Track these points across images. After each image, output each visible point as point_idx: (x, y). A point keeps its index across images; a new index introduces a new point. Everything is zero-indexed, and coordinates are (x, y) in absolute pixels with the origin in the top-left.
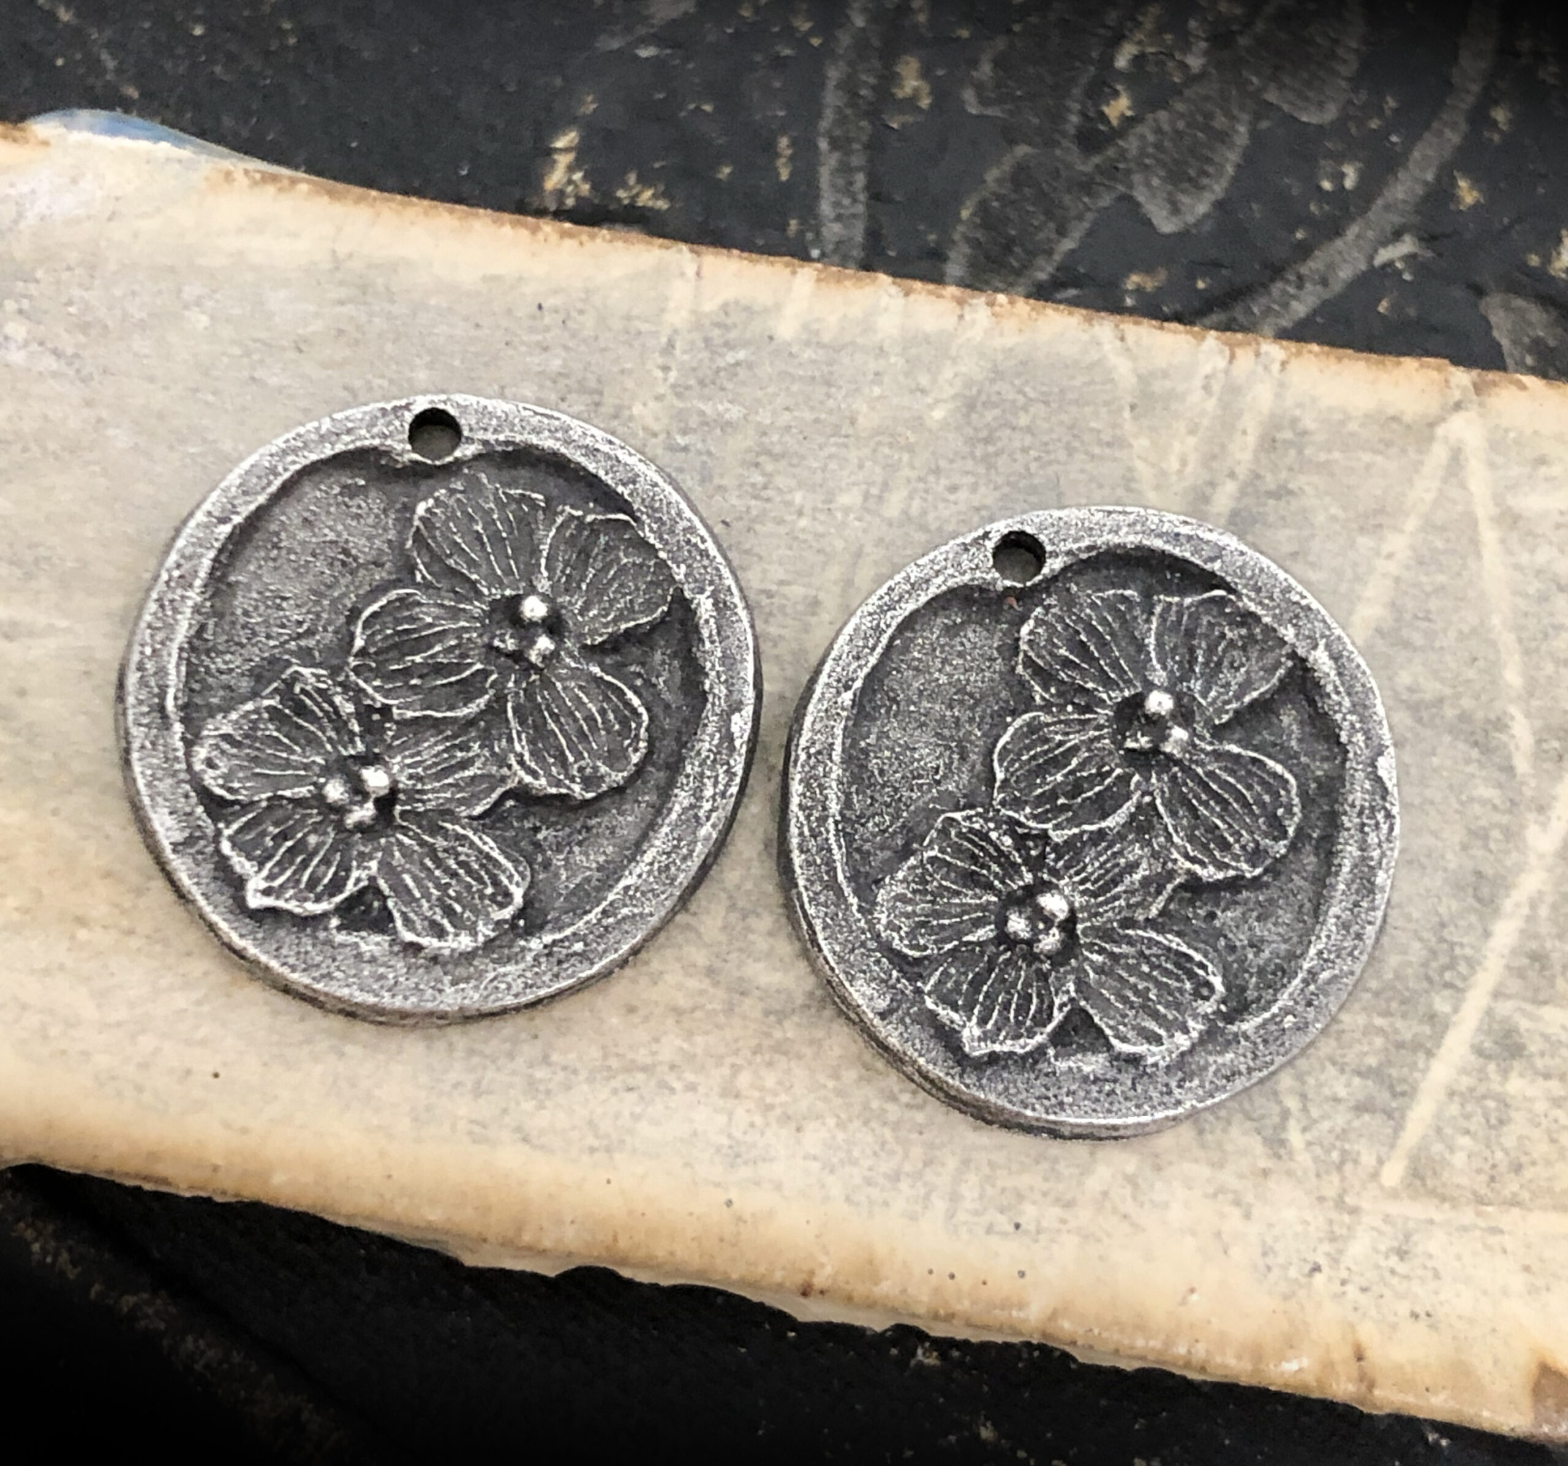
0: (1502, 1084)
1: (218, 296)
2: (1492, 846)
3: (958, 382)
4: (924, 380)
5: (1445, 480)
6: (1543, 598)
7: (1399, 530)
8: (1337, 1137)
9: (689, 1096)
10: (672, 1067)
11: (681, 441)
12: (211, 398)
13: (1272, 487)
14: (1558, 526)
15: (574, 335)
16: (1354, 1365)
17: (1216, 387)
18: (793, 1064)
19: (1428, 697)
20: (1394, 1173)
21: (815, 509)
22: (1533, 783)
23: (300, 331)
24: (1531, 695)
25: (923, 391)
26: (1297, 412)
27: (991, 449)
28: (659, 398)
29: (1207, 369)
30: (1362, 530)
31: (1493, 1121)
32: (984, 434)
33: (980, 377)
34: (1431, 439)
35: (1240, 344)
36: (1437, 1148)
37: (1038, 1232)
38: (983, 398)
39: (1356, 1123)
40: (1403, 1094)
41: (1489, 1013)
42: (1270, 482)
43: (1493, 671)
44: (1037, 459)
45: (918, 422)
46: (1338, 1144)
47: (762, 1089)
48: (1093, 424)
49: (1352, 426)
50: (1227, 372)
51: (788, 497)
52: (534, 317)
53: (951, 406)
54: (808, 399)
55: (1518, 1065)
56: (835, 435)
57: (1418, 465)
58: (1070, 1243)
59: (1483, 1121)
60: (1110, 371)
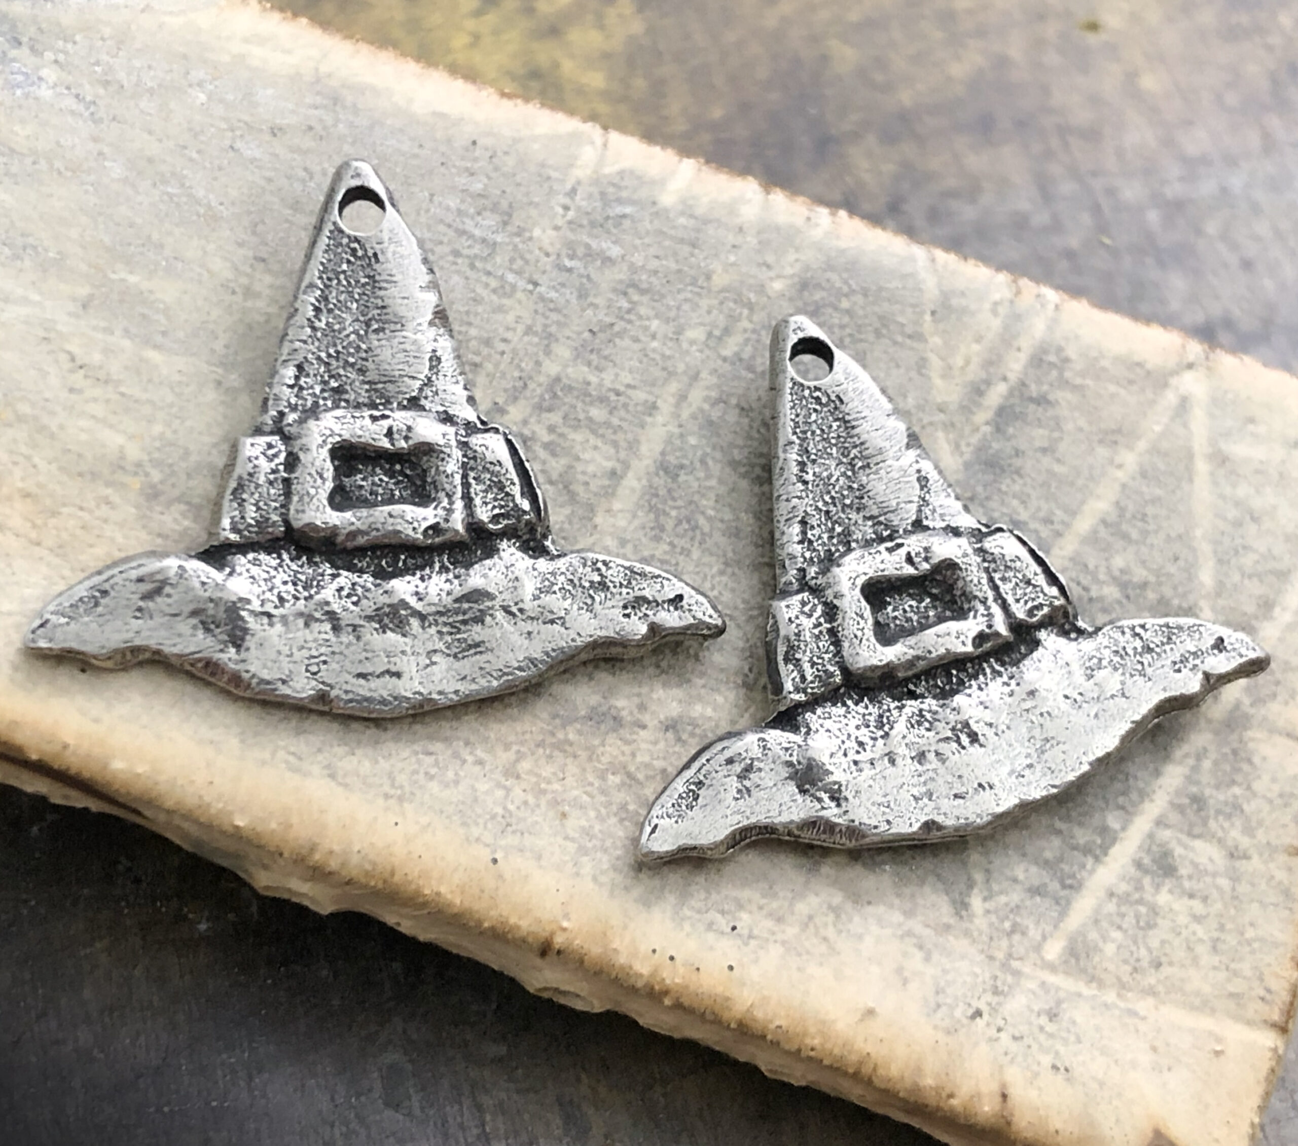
0: (1153, 895)
1: (216, 83)
3: (798, 266)
4: (770, 259)
5: (1173, 419)
6: (1238, 524)
7: (1130, 448)
8: (1012, 911)
9: (477, 768)
10: (467, 744)
11: (568, 263)
12: (195, 155)
13: (1034, 395)
14: (1257, 472)
15: (496, 169)
16: (999, 1099)
17: (1001, 310)
18: (569, 761)
19: (1135, 580)
20: (1054, 950)
21: (665, 336)
23: (278, 121)
24: (1218, 595)
25: (769, 267)
26: (1063, 344)
28: (557, 228)
29: (997, 297)
30: (1101, 442)
31: (1142, 924)
32: (811, 309)
33: (815, 267)
34: (1166, 385)
35: (1024, 285)
36: (1093, 935)
37: (750, 937)
38: (815, 281)
39: (1028, 903)
40: (1071, 887)
41: (1151, 836)
42: (1034, 391)
43: (1190, 571)
44: (851, 335)
45: (761, 289)
46: (1011, 916)
47: (538, 776)
48: (900, 319)
49: (1105, 363)
50: (1011, 301)
51: (647, 323)
52: (467, 150)
53: (789, 282)
54: (675, 254)
55: (1168, 883)
56: (692, 284)
57: (1153, 403)
58: (775, 951)
59: (1134, 921)
60: (921, 282)
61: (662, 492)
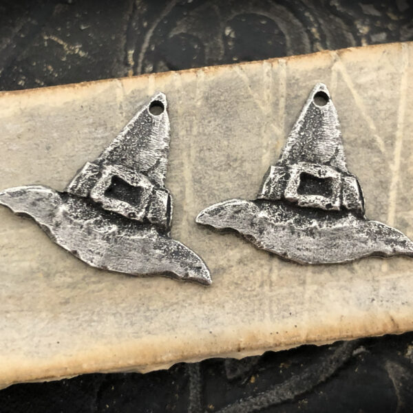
2: (382, 173)
3: (202, 93)
4: (192, 96)
5: (338, 81)
6: (374, 104)
9: (190, 307)
10: (184, 301)
13: (293, 96)
14: (372, 84)
16: (392, 322)
17: (271, 75)
18: (216, 289)
19: (352, 139)
20: (385, 268)
23: (18, 133)
24: (379, 130)
25: (193, 99)
26: (294, 75)
27: (216, 108)
28: (122, 122)
29: (266, 70)
32: (213, 105)
33: (207, 90)
34: (331, 72)
35: (272, 61)
37: (297, 313)
38: (210, 96)
43: (367, 129)
44: (230, 107)
45: (195, 107)
47: (210, 299)
48: (241, 94)
49: (309, 74)
50: (272, 70)
53: (201, 100)
55: (408, 229)
56: (173, 117)
57: (330, 79)
58: (306, 314)
60: (241, 78)
61: (199, 189)
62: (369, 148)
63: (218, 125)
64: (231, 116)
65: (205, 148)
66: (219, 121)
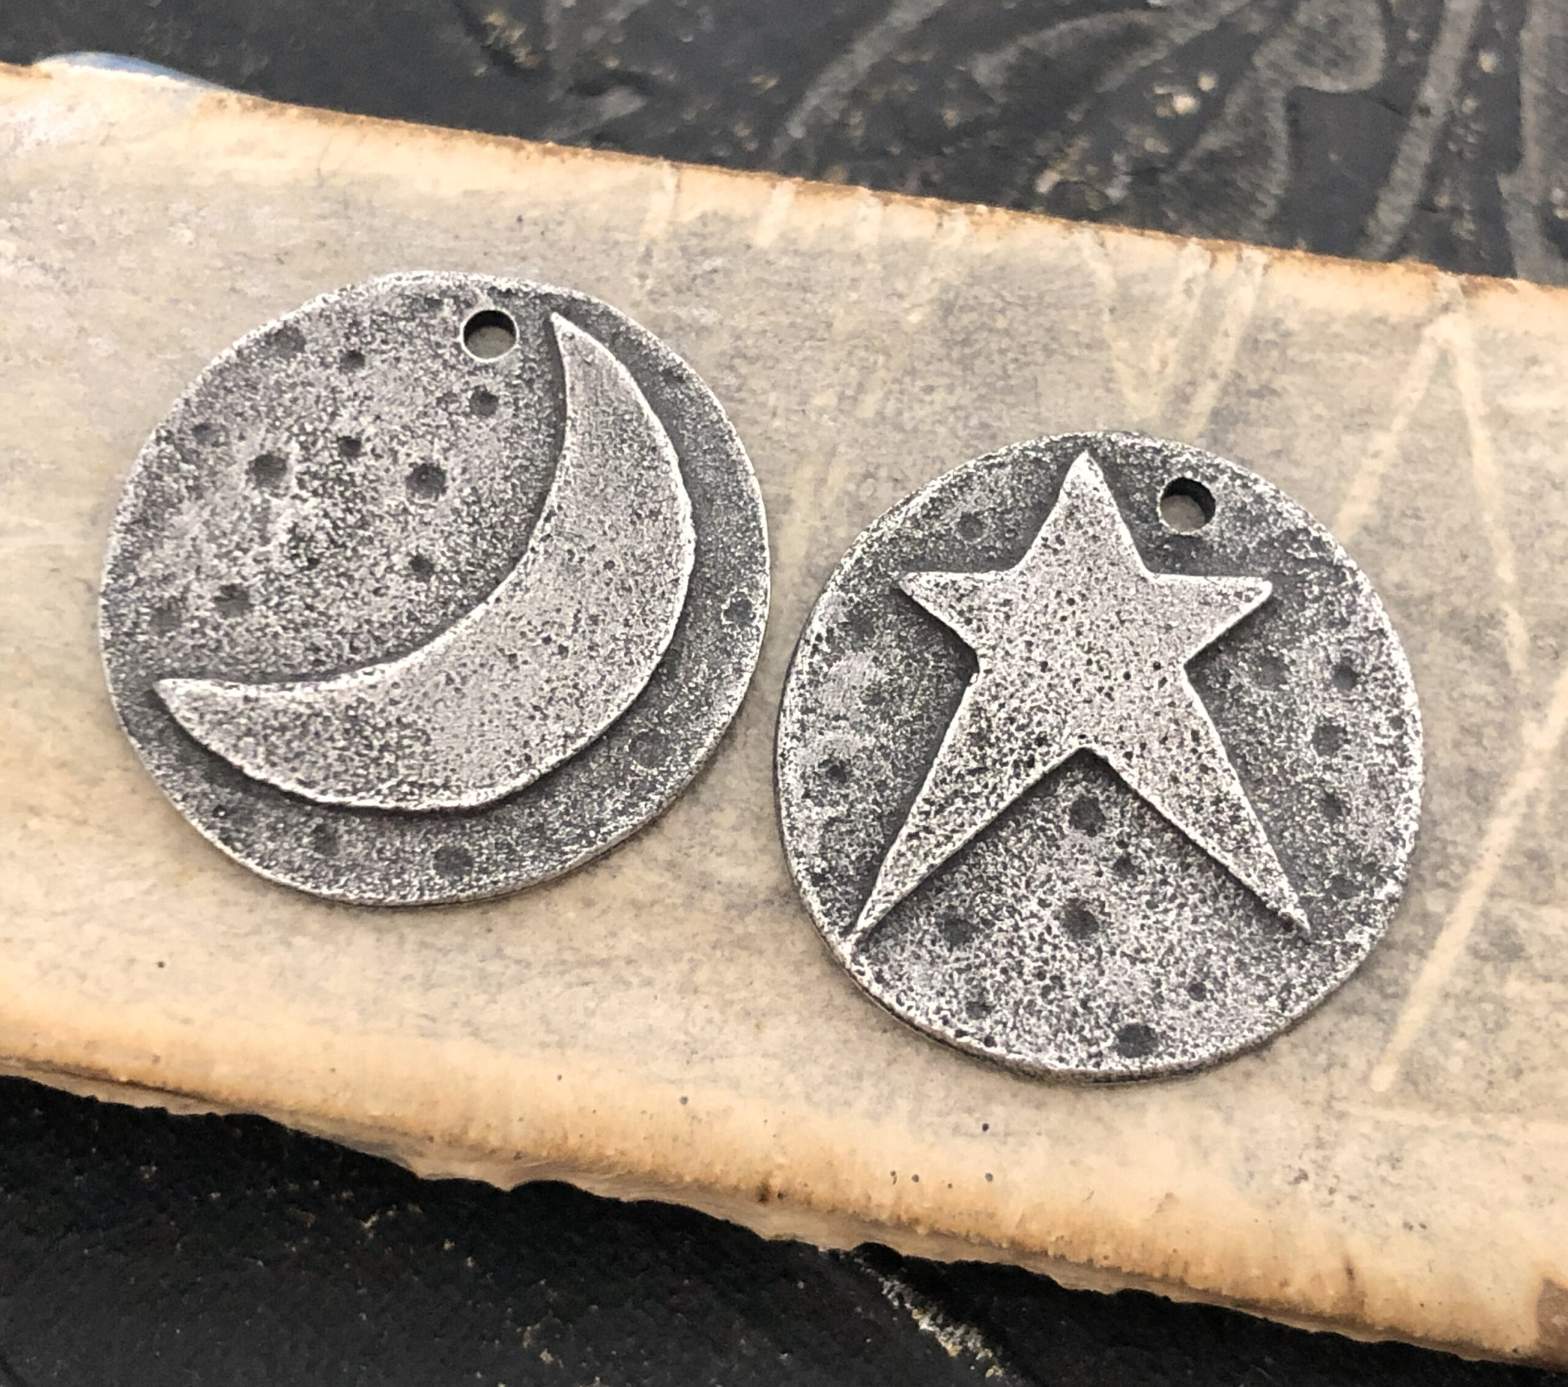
0: (1500, 987)
1: (203, 213)
2: (1485, 742)
3: (936, 287)
4: (900, 285)
5: (1433, 381)
6: (1536, 496)
7: (1385, 428)
8: (1325, 1039)
9: (645, 991)
10: (629, 962)
13: (1254, 386)
14: (1551, 425)
16: (1343, 1276)
17: (1197, 290)
18: (754, 959)
19: (1417, 594)
20: (1385, 1077)
21: (788, 410)
22: (1528, 680)
23: (282, 244)
24: (1525, 591)
25: (901, 296)
26: (1280, 314)
27: (967, 351)
28: (634, 304)
29: (1187, 273)
30: (1346, 428)
31: (1490, 1025)
32: (960, 338)
33: (957, 282)
34: (1417, 340)
35: (1220, 249)
36: (1431, 1051)
37: (1007, 1134)
38: (961, 302)
39: (1344, 1025)
40: (1395, 996)
41: (1485, 913)
42: (1252, 384)
43: (1485, 569)
44: (1016, 360)
45: (896, 324)
46: (1325, 1046)
47: (720, 984)
48: (1073, 328)
49: (1336, 328)
50: (1207, 276)
51: (761, 399)
52: (512, 230)
53: (928, 309)
54: (784, 304)
55: (1516, 967)
56: (811, 338)
57: (1405, 365)
58: (1040, 1146)
59: (1479, 1024)
60: (1091, 274)
62: (1467, 641)
63: (954, 410)
64: (1010, 390)
65: (883, 473)
66: (963, 396)
